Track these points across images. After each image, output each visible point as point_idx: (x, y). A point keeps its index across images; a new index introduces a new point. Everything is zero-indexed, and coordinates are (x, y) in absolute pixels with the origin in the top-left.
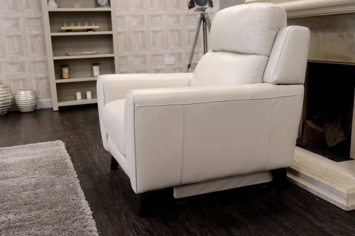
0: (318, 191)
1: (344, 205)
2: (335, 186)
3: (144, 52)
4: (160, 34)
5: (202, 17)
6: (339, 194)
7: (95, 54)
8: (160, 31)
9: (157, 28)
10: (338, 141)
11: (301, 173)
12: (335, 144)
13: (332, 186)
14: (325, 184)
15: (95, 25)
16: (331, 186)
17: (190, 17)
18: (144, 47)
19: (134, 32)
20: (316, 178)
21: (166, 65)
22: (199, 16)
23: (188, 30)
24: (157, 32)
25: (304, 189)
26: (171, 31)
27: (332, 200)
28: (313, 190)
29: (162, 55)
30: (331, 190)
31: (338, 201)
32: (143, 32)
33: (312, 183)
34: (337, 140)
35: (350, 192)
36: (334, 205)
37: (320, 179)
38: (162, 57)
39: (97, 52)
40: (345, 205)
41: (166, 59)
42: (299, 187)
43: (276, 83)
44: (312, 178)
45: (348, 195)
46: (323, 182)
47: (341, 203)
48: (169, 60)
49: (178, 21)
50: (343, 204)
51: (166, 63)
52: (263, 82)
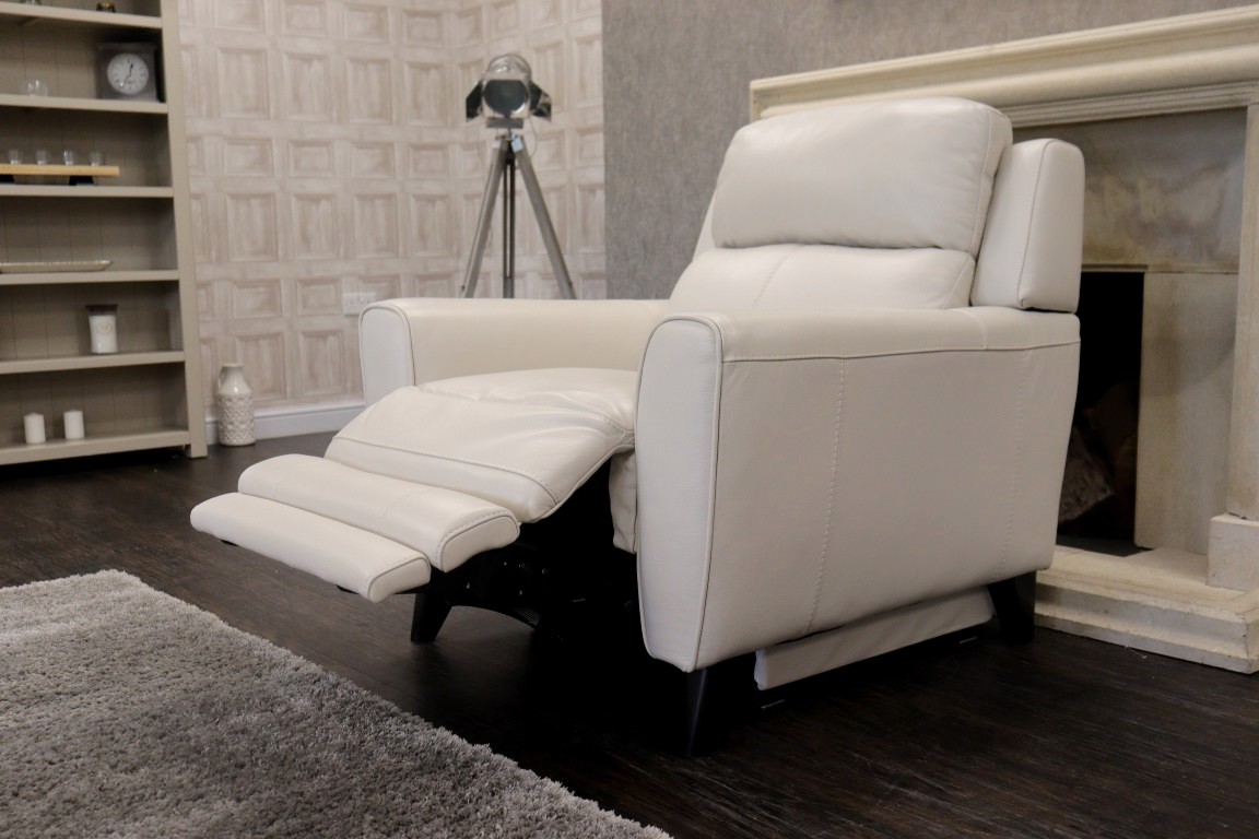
0: (1136, 633)
1: (1238, 659)
2: (1194, 607)
3: (272, 270)
4: (324, 205)
5: (505, 148)
6: (1215, 629)
7: (103, 269)
8: (327, 197)
9: (315, 186)
10: (1091, 503)
11: (1061, 590)
12: (1080, 513)
13: (1187, 610)
14: (1159, 608)
15: (104, 163)
16: (1181, 609)
17: (424, 153)
18: (269, 250)
19: (236, 197)
20: (1123, 597)
21: (348, 316)
22: (497, 145)
23: (418, 198)
24: (315, 199)
25: (1082, 637)
26: (362, 197)
27: (1193, 650)
28: (1116, 632)
29: (334, 280)
30: (1185, 622)
31: (1215, 650)
32: (267, 197)
33: (1106, 612)
34: (1084, 499)
35: (1250, 619)
36: (1203, 665)
37: (1136, 598)
38: (332, 287)
39: (111, 263)
40: (1243, 655)
41: (347, 295)
42: (1060, 632)
43: (1026, 306)
44: (1107, 599)
45: (1248, 626)
46: (1152, 603)
47: (1226, 652)
48: (359, 298)
49: (385, 165)
50: (1234, 654)
51: (346, 310)
52: (971, 305)
